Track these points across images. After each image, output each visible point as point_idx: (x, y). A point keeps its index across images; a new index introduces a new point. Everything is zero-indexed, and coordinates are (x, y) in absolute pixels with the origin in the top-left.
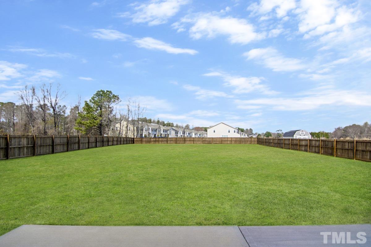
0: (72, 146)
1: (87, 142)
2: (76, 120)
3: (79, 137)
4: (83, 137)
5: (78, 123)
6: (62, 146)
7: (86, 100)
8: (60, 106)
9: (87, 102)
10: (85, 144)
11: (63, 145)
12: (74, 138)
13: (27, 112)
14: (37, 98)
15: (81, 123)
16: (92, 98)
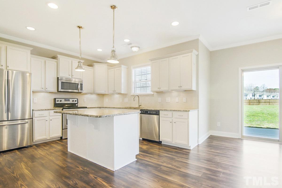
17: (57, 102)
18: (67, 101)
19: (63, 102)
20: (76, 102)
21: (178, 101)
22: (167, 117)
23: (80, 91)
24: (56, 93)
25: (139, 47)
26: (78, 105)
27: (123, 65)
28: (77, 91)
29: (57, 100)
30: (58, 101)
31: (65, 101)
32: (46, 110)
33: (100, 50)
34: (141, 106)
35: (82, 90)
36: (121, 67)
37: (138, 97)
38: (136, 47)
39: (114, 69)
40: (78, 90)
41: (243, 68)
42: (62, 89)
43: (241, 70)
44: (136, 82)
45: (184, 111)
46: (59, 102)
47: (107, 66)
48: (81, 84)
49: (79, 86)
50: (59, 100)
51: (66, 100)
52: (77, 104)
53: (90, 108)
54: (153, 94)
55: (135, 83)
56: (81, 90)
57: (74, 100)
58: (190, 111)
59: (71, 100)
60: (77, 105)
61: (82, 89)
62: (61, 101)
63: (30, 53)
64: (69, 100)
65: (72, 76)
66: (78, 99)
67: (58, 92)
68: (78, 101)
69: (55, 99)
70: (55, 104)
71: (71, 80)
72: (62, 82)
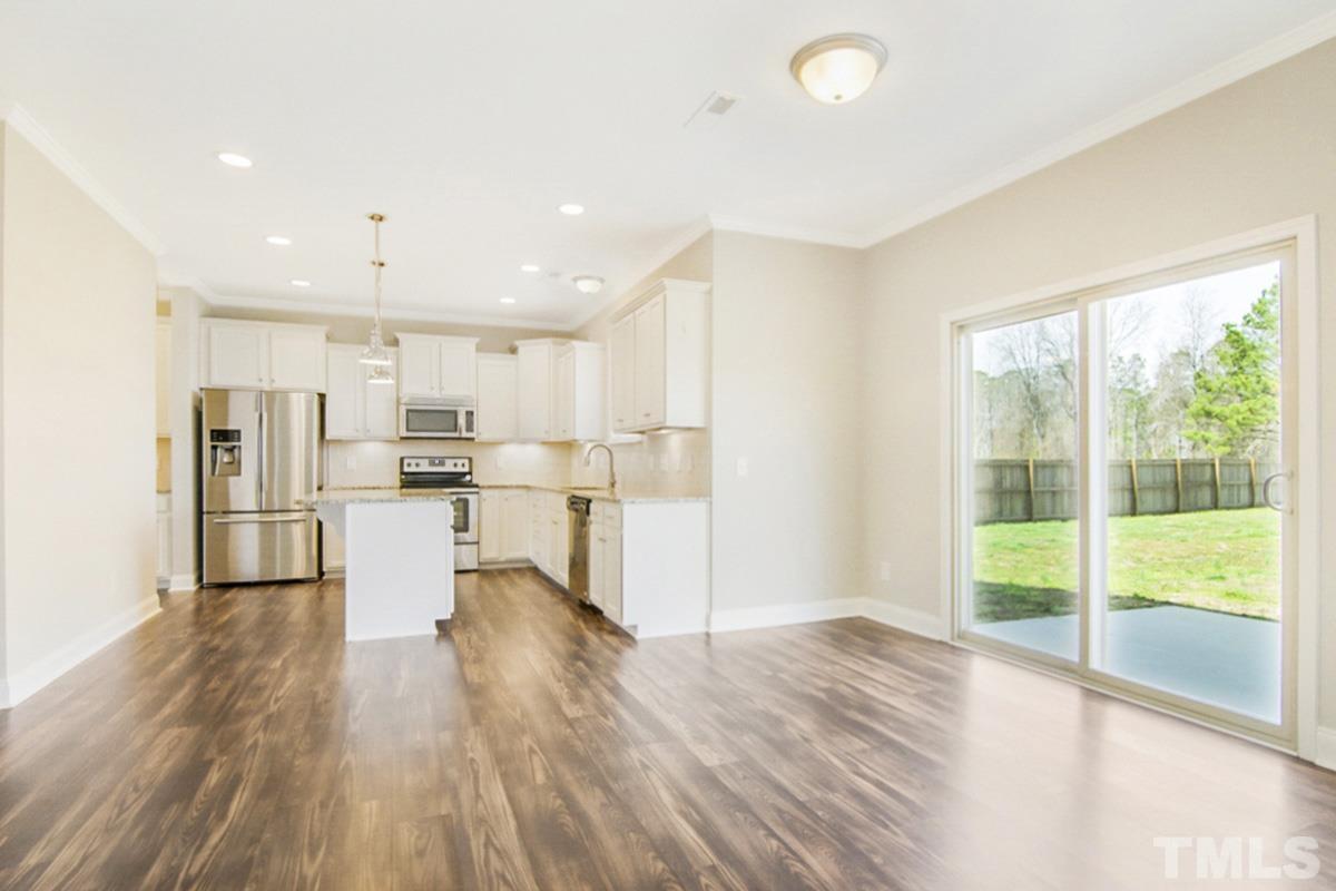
0: (1192, 495)
1: (1247, 481)
2: (1186, 405)
3: (1213, 466)
4: (1230, 465)
5: (1196, 416)
6: (1158, 494)
7: (1226, 322)
8: (1120, 359)
9: (1233, 329)
10: (1239, 490)
11: (1163, 489)
12: (1199, 469)
13: (1025, 392)
14: (1050, 346)
15: (1208, 414)
16: (1254, 308)
17: (406, 469)
18: (438, 465)
19: (425, 467)
20: (466, 469)
22: (597, 522)
23: (465, 434)
24: (396, 441)
26: (472, 479)
28: (456, 435)
29: (406, 461)
30: (409, 465)
31: (430, 466)
33: (508, 301)
35: (472, 431)
37: (609, 450)
38: (588, 278)
40: (460, 432)
41: (960, 314)
42: (408, 430)
43: (952, 323)
46: (413, 469)
48: (470, 412)
49: (462, 421)
50: (413, 462)
51: (432, 464)
52: (470, 473)
56: (467, 431)
57: (460, 462)
59: (448, 462)
60: (468, 478)
61: (470, 428)
62: (417, 465)
63: (324, 338)
64: (442, 464)
65: (441, 389)
66: (470, 460)
67: (402, 438)
68: (471, 467)
69: (402, 460)
70: (402, 473)
71: (438, 402)
72: (408, 411)
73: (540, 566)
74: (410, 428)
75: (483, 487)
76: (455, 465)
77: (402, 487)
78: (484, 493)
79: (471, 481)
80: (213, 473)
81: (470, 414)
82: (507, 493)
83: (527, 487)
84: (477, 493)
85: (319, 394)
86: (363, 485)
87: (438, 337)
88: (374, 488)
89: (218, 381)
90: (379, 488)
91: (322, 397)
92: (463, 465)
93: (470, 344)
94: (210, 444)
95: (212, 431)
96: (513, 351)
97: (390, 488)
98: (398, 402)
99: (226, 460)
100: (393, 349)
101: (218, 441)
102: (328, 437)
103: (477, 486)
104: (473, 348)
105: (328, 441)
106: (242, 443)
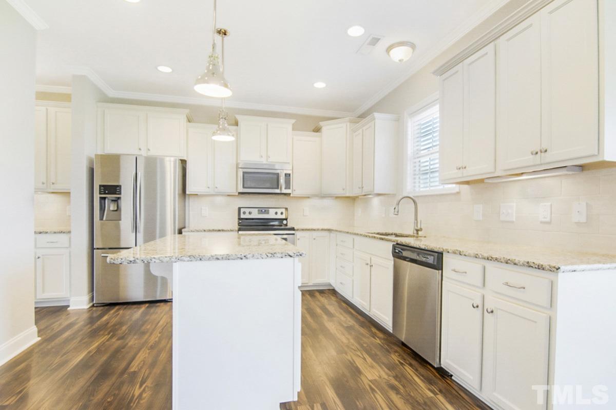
17: (242, 216)
18: (263, 213)
19: (255, 214)
20: (283, 217)
21: (548, 220)
22: (464, 283)
23: (284, 191)
24: (236, 195)
25: (413, 46)
26: (287, 223)
27: (378, 112)
28: (278, 191)
29: (242, 210)
30: (244, 213)
31: (259, 213)
32: (205, 231)
34: (421, 230)
35: (289, 188)
36: (374, 119)
39: (361, 129)
40: (281, 189)
42: (244, 187)
44: (418, 158)
45: (529, 265)
46: (247, 216)
47: (348, 124)
48: (288, 174)
49: (282, 180)
50: (247, 211)
51: (261, 212)
52: (286, 219)
53: (303, 230)
54: (458, 193)
55: (417, 160)
56: (285, 188)
57: (279, 211)
58: (562, 268)
59: (272, 212)
60: (285, 222)
61: (288, 186)
62: (250, 213)
63: (186, 119)
64: (267, 212)
65: (268, 157)
66: (286, 209)
67: (239, 193)
68: (287, 215)
69: (239, 209)
70: (240, 219)
71: (265, 167)
72: (244, 173)
73: (337, 289)
74: (245, 186)
75: (298, 230)
76: (276, 213)
77: (239, 230)
78: (298, 234)
79: (286, 225)
80: (101, 219)
81: (288, 176)
82: (315, 234)
83: (329, 230)
84: (294, 234)
85: (182, 160)
86: (211, 229)
87: (266, 119)
88: (219, 231)
89: (111, 149)
90: (223, 230)
91: (184, 162)
92: (282, 213)
93: (288, 124)
94: (99, 196)
95: (100, 186)
96: (317, 130)
97: (231, 231)
98: (237, 168)
99: (112, 208)
100: (235, 127)
101: (105, 193)
102: (187, 193)
103: (293, 229)
104: (290, 127)
105: (189, 195)
106: (122, 196)
